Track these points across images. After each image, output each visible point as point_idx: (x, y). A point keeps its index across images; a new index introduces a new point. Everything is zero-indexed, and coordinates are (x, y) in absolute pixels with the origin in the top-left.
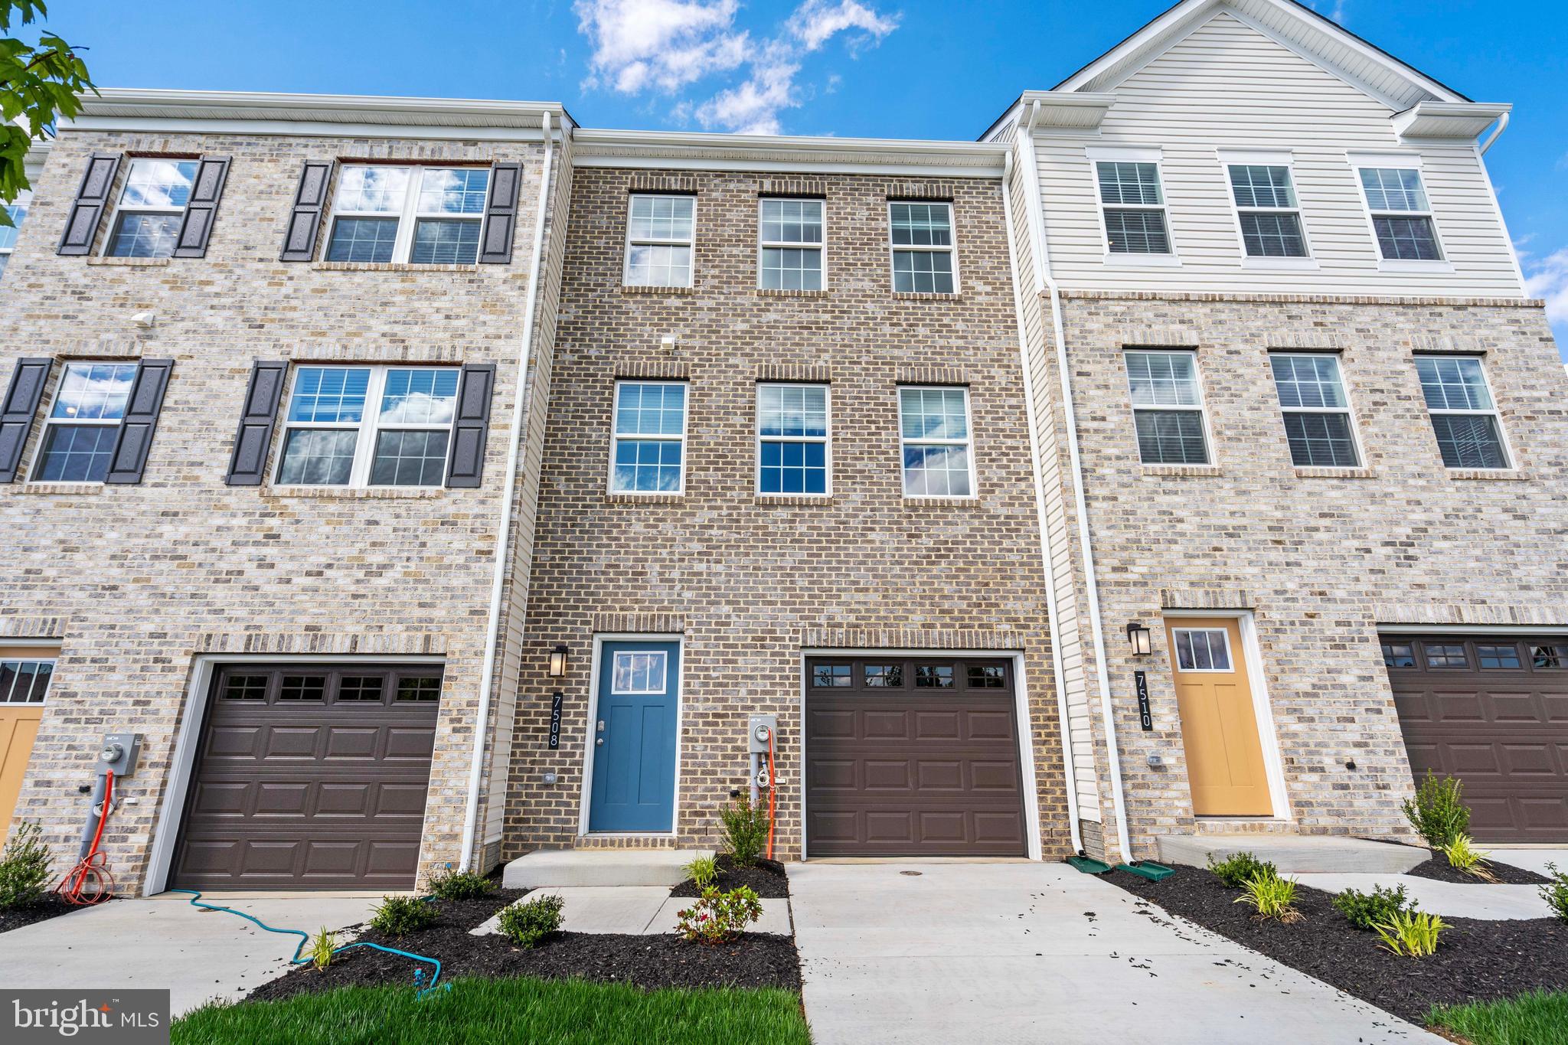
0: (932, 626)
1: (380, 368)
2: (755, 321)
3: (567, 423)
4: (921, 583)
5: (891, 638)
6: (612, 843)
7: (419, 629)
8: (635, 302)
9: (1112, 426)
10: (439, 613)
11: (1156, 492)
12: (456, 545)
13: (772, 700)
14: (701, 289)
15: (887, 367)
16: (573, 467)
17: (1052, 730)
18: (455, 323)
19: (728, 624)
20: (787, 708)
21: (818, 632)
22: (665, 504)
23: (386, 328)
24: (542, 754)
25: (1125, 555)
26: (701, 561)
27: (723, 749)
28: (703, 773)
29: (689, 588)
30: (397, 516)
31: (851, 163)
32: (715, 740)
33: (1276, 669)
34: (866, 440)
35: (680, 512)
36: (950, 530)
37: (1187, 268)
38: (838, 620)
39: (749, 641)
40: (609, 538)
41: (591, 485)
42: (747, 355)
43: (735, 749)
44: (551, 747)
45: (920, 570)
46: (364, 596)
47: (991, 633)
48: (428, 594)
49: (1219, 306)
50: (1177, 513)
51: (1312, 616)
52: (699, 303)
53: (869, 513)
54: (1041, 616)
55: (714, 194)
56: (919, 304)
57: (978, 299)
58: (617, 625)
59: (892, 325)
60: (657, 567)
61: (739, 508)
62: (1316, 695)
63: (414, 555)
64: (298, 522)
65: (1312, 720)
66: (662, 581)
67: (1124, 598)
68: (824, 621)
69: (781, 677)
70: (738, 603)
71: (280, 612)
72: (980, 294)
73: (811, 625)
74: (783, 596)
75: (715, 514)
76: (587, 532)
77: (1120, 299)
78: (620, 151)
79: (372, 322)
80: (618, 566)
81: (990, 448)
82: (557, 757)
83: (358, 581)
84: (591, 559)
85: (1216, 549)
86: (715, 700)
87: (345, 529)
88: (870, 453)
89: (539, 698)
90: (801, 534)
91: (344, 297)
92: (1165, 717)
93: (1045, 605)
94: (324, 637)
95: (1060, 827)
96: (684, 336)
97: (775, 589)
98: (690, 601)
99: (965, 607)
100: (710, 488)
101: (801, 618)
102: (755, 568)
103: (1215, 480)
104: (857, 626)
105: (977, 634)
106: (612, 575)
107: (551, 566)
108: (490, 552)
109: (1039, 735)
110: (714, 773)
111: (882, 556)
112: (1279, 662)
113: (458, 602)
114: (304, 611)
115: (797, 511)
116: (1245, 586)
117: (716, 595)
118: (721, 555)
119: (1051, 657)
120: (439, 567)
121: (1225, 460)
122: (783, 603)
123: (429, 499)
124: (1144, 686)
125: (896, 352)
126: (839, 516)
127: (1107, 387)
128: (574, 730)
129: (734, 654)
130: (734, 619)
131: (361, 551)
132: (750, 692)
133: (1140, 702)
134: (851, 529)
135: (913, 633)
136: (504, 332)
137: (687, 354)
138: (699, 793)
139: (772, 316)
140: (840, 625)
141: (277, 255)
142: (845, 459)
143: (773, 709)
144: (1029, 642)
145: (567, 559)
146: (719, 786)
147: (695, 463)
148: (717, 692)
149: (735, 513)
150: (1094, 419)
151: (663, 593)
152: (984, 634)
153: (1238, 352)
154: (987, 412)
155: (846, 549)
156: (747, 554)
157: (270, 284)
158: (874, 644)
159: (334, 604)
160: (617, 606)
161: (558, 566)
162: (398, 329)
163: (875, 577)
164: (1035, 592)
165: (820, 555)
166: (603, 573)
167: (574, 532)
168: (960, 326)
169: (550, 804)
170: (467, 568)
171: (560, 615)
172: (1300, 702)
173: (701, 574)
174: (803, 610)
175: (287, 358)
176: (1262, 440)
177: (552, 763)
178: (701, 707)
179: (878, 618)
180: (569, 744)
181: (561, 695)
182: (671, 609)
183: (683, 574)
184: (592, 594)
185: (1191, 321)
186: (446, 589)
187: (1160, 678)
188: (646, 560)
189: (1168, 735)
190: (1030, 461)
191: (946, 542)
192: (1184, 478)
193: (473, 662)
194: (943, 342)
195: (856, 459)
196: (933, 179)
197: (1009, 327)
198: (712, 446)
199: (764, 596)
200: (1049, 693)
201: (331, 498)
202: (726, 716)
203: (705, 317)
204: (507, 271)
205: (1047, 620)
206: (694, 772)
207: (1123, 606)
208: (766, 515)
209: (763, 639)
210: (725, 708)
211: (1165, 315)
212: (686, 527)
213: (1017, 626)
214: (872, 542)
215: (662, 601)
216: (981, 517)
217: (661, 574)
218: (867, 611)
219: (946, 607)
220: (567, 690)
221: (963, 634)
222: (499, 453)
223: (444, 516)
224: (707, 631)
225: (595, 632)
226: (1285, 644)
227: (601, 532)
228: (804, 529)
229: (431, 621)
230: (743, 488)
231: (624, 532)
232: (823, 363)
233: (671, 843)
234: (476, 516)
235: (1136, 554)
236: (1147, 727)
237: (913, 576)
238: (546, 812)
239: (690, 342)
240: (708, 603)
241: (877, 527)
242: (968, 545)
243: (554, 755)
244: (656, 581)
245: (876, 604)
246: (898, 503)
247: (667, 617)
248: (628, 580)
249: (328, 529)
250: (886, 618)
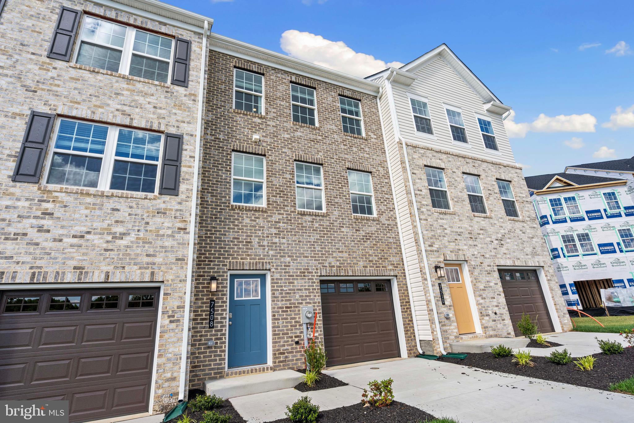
0: (366, 267)
1: (114, 127)
2: (292, 134)
3: (210, 168)
4: (362, 250)
5: (353, 272)
6: (244, 372)
7: (147, 268)
8: (240, 117)
9: (424, 193)
10: (158, 260)
11: (438, 218)
12: (166, 225)
13: (310, 299)
14: (269, 117)
15: (343, 162)
16: (214, 190)
17: (408, 306)
18: (159, 111)
19: (289, 266)
20: (315, 303)
21: (326, 270)
22: (259, 210)
23: (119, 107)
24: (206, 332)
25: (432, 240)
26: (276, 237)
27: (291, 322)
28: (283, 334)
29: (272, 250)
30: (131, 207)
31: (325, 77)
32: (287, 319)
33: (475, 281)
34: (338, 190)
35: (265, 215)
36: (370, 229)
37: (438, 141)
38: (333, 264)
39: (299, 274)
40: (234, 225)
41: (223, 199)
42: (290, 148)
43: (296, 322)
44: (210, 327)
45: (361, 244)
46: (112, 250)
47: (386, 269)
48: (152, 250)
49: (449, 156)
50: (445, 226)
51: (482, 263)
52: (268, 123)
53: (341, 220)
54: (401, 263)
55: (272, 77)
56: (353, 139)
57: (373, 140)
58: (240, 266)
59: (344, 145)
60: (257, 240)
61: (291, 215)
62: (485, 290)
63: (142, 228)
64: (65, 206)
65: (485, 298)
66: (259, 246)
67: (433, 256)
68: (327, 265)
69: (313, 289)
70: (293, 256)
71: (55, 259)
72: (373, 138)
73: (323, 266)
74: (311, 254)
75: (281, 217)
76: (223, 221)
77: (422, 148)
78: (230, 48)
79: (110, 102)
80: (238, 238)
81: (380, 198)
82: (213, 332)
83: (108, 242)
84: (225, 235)
85: (456, 240)
86: (286, 300)
87: (98, 212)
88: (340, 196)
89: (203, 303)
90: (316, 227)
91: (91, 85)
92: (448, 300)
93: (402, 259)
94: (87, 273)
95: (413, 344)
96: (263, 136)
97: (308, 251)
98: (272, 256)
99: (377, 259)
100: (278, 205)
101: (319, 263)
102: (299, 242)
103: (454, 216)
104: (340, 267)
105: (382, 270)
106: (236, 243)
107: (206, 237)
108: (185, 229)
109: (404, 309)
110: (288, 334)
111: (347, 238)
112: (475, 279)
113: (169, 254)
114: (72, 258)
115: (314, 217)
116: (464, 253)
117: (284, 253)
118: (285, 235)
119: (406, 279)
120: (157, 236)
121: (455, 209)
122: (311, 257)
123: (150, 199)
124: (441, 289)
125: (346, 156)
126: (330, 221)
127: (421, 179)
128: (222, 318)
129: (293, 279)
130: (292, 264)
131: (109, 225)
132: (300, 296)
133: (441, 294)
134: (335, 226)
135: (360, 270)
136: (187, 120)
137: (265, 144)
138: (282, 343)
139: (298, 134)
140: (333, 267)
141: (45, 53)
142: (331, 197)
143: (310, 303)
144: (398, 273)
145: (213, 234)
146: (290, 340)
147: (271, 193)
148: (286, 297)
149: (289, 217)
150: (419, 190)
151: (260, 251)
152: (384, 270)
153: (455, 172)
154: (378, 184)
155: (334, 234)
156: (295, 235)
157: (40, 69)
158: (347, 275)
159: (93, 254)
160: (239, 257)
161: (209, 237)
162: (126, 108)
163: (345, 246)
164: (399, 254)
165: (324, 237)
166: (232, 241)
167: (216, 221)
168: (367, 149)
169: (211, 356)
170: (174, 236)
171: (211, 261)
172: (482, 292)
173: (276, 243)
174: (319, 260)
175: (55, 113)
176: (464, 203)
177: (211, 335)
178: (280, 304)
179: (347, 264)
180: (219, 325)
181: (214, 301)
182: (264, 259)
183: (268, 243)
184: (227, 251)
185: (442, 160)
186: (162, 247)
187: (445, 285)
188: (252, 236)
189: (450, 306)
190: (393, 204)
191: (369, 233)
192: (445, 214)
193: (179, 285)
194: (361, 155)
195: (335, 197)
196: (354, 91)
197: (383, 152)
198: (278, 186)
199: (303, 254)
200: (406, 292)
201: (88, 194)
202: (291, 307)
203: (272, 130)
204: (186, 90)
205: (403, 264)
206: (279, 334)
207: (433, 259)
208: (302, 218)
209: (304, 273)
210: (290, 304)
211: (435, 156)
212: (268, 222)
213: (394, 267)
214: (343, 232)
215: (260, 255)
216: (379, 224)
217: (259, 243)
218: (343, 260)
219: (371, 259)
220: (217, 299)
221: (377, 270)
222: (187, 180)
223: (159, 209)
224: (281, 269)
225: (229, 270)
226: (476, 273)
227: (230, 222)
228: (317, 226)
229: (154, 264)
230: (292, 206)
231: (241, 223)
232: (320, 156)
233: (271, 369)
234: (177, 210)
235: (435, 241)
236: (444, 304)
237: (358, 247)
238: (209, 361)
239: (266, 139)
240: (280, 256)
241: (344, 226)
242: (376, 235)
243: (212, 331)
244: (256, 246)
245: (346, 258)
246: (351, 217)
247: (263, 263)
248: (244, 245)
249: (87, 212)
250: (350, 263)
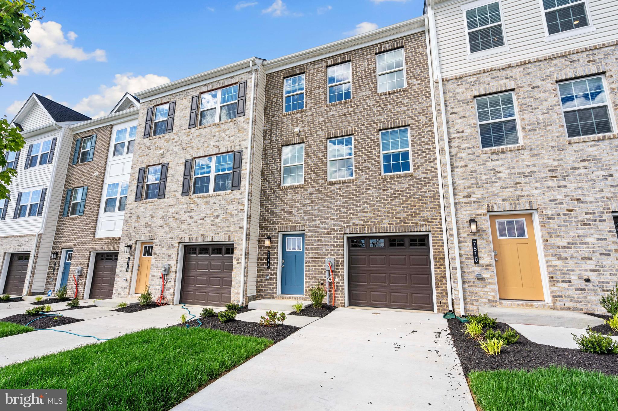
0: (392, 224)
1: (214, 156)
2: (326, 116)
3: (268, 164)
4: (388, 208)
5: (376, 229)
6: (285, 298)
7: (227, 234)
8: (286, 118)
9: (467, 134)
10: (232, 229)
11: (487, 161)
12: (235, 208)
13: (334, 253)
14: (308, 108)
15: (375, 125)
16: (270, 179)
17: (442, 263)
18: (231, 138)
19: (319, 227)
20: (339, 255)
21: (349, 228)
22: (298, 187)
23: (214, 144)
24: (265, 270)
25: (470, 190)
26: (310, 206)
27: (318, 269)
28: (312, 277)
29: (306, 216)
30: (220, 201)
31: (360, 44)
32: (315, 266)
33: (547, 236)
34: (367, 155)
35: (302, 190)
36: (400, 186)
37: (512, 50)
38: (357, 223)
39: (326, 233)
40: (281, 201)
41: (275, 184)
42: (323, 130)
43: (322, 269)
44: (268, 268)
45: (388, 203)
46: (214, 225)
47: (416, 225)
48: (229, 223)
49: (528, 66)
50: (498, 169)
51: (571, 211)
52: (307, 114)
53: (368, 183)
54: (438, 218)
55: (311, 71)
56: (388, 96)
57: (414, 87)
58: (285, 229)
59: (377, 107)
60: (296, 209)
61: (322, 186)
62: (570, 248)
63: (225, 212)
64: (198, 205)
65: (566, 259)
66: (298, 214)
67: (468, 209)
68: (351, 224)
69: (337, 245)
70: (322, 219)
71: (195, 231)
72: (415, 85)
73: (347, 226)
74: (337, 216)
75: (314, 189)
76: (275, 199)
77: (474, 75)
78: (279, 65)
79: (211, 142)
80: (284, 210)
81: (418, 150)
82: (269, 271)
83: (212, 221)
84: (276, 208)
85: (517, 183)
86: (315, 253)
87: (208, 206)
88: (368, 160)
89: (264, 253)
90: (343, 193)
91: (204, 136)
92: (486, 258)
93: (440, 213)
94: (205, 237)
95: (444, 301)
96: (302, 127)
97: (334, 214)
98: (307, 220)
99: (406, 216)
100: (312, 180)
101: (343, 223)
102: (327, 207)
103: (520, 151)
104: (364, 225)
105: (410, 226)
106: (283, 213)
107: (265, 211)
108: (244, 209)
109: (436, 265)
110: (315, 277)
111: (373, 199)
112: (549, 233)
113: (236, 225)
114: (200, 230)
115: (342, 185)
116: (532, 199)
117: (315, 217)
118: (316, 203)
119: (442, 234)
120: (231, 215)
121: (526, 141)
122: (337, 219)
123: (228, 195)
124: (476, 245)
125: (379, 118)
126: (357, 185)
127: (465, 117)
128: (274, 263)
129: (321, 237)
130: (321, 225)
131: (212, 212)
132: (326, 250)
133: (474, 252)
134: (361, 190)
135: (384, 227)
136: (244, 139)
137: (303, 133)
138: (311, 283)
139: (332, 113)
140: (357, 225)
141: (187, 127)
142: (359, 163)
143: (334, 255)
144: (433, 228)
145: (269, 209)
146: (317, 281)
147: (307, 172)
148: (316, 250)
149: (320, 188)
150: (458, 132)
151: (298, 218)
152: (413, 226)
153: (538, 87)
154: (417, 136)
155: (359, 197)
156: (325, 202)
157: (187, 136)
158: (369, 232)
159: (207, 227)
160: (285, 223)
161: (267, 211)
162: (217, 143)
163: (370, 207)
164: (436, 208)
165: (350, 200)
166: (280, 212)
167: (271, 200)
168: (406, 101)
169: (268, 285)
170: (238, 215)
171: (268, 227)
172: (560, 251)
173: (310, 210)
174: (344, 221)
175: (192, 158)
176: (549, 128)
177: (268, 273)
178: (311, 255)
179: (371, 222)
180: (273, 267)
181: (270, 252)
182: (300, 223)
183: (304, 211)
184: (277, 219)
185: (511, 77)
186: (233, 221)
187: (484, 241)
188: (293, 207)
189: (487, 266)
190: (435, 153)
191: (398, 191)
192: (502, 152)
193: (241, 243)
194: (398, 110)
195: (363, 163)
196: (394, 40)
197: (428, 97)
198: (312, 165)
199: (330, 216)
200: (441, 248)
201: (204, 197)
202: (319, 258)
203: (308, 118)
204: (244, 118)
205: (441, 219)
206: (309, 277)
207: (468, 212)
208: (331, 188)
209: (331, 232)
210: (318, 255)
211: (498, 77)
212: (304, 195)
213: (428, 222)
214: (369, 194)
215: (298, 220)
216: (413, 179)
217: (297, 211)
218: (367, 219)
219: (398, 216)
220: (271, 250)
221: (404, 227)
222: (245, 178)
223: (231, 200)
224: (312, 230)
225: (279, 232)
226: (553, 225)
227: (279, 199)
228: (344, 191)
229: (230, 231)
230: (323, 179)
231: (286, 198)
232: (350, 128)
233: (303, 299)
234: (239, 199)
235: (475, 189)
236: (477, 262)
237: (385, 205)
238: (267, 287)
239: (304, 129)
240: (312, 220)
241: (371, 188)
242: (407, 191)
243: (268, 270)
244: (295, 213)
245: (370, 217)
246: (379, 178)
247: (299, 226)
248: (287, 214)
249: (204, 206)
250: (374, 222)
